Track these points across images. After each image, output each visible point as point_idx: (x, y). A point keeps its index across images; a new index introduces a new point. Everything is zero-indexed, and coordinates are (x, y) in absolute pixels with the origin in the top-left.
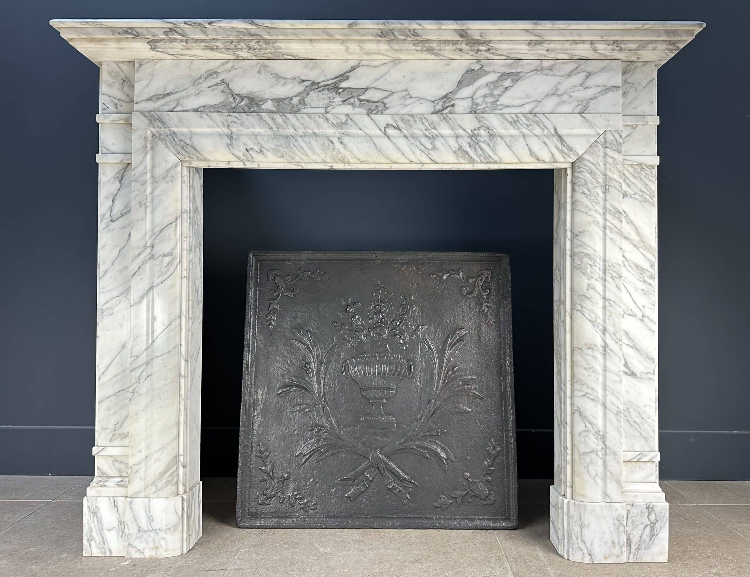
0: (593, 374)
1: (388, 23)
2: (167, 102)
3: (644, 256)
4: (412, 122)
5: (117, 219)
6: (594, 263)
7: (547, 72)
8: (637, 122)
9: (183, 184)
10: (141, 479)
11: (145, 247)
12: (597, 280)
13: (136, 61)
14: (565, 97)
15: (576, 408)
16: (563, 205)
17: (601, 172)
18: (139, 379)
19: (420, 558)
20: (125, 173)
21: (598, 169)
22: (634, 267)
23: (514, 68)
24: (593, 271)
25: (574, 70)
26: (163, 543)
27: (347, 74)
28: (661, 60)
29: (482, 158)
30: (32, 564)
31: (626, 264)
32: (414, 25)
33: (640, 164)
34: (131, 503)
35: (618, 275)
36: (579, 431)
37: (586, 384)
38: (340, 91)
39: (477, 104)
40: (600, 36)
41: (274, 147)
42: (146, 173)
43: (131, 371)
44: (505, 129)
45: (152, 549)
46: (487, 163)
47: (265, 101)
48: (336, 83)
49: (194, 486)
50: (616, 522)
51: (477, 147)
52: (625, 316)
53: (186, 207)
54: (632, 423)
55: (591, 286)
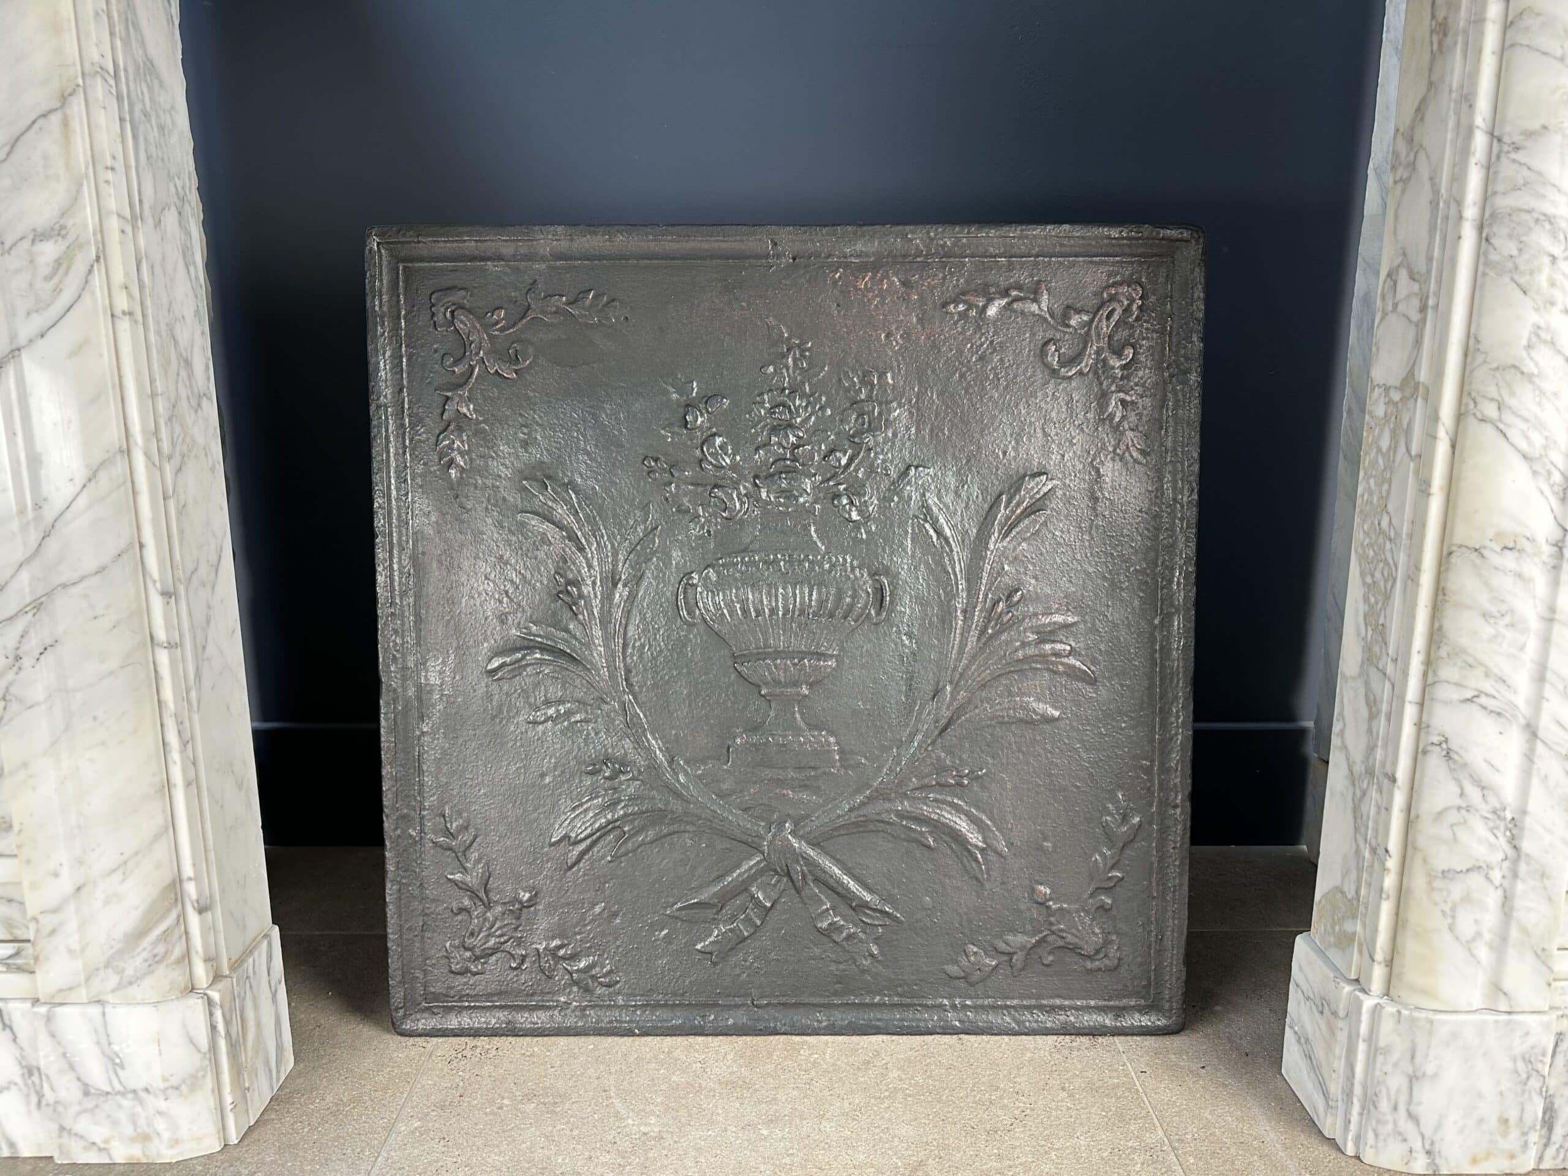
0: (1509, 634)
10: (70, 951)
15: (1436, 739)
26: (161, 1125)
34: (49, 1019)
36: (1439, 809)
37: (1481, 664)
45: (133, 1140)
50: (1521, 1065)
55: (1543, 335)
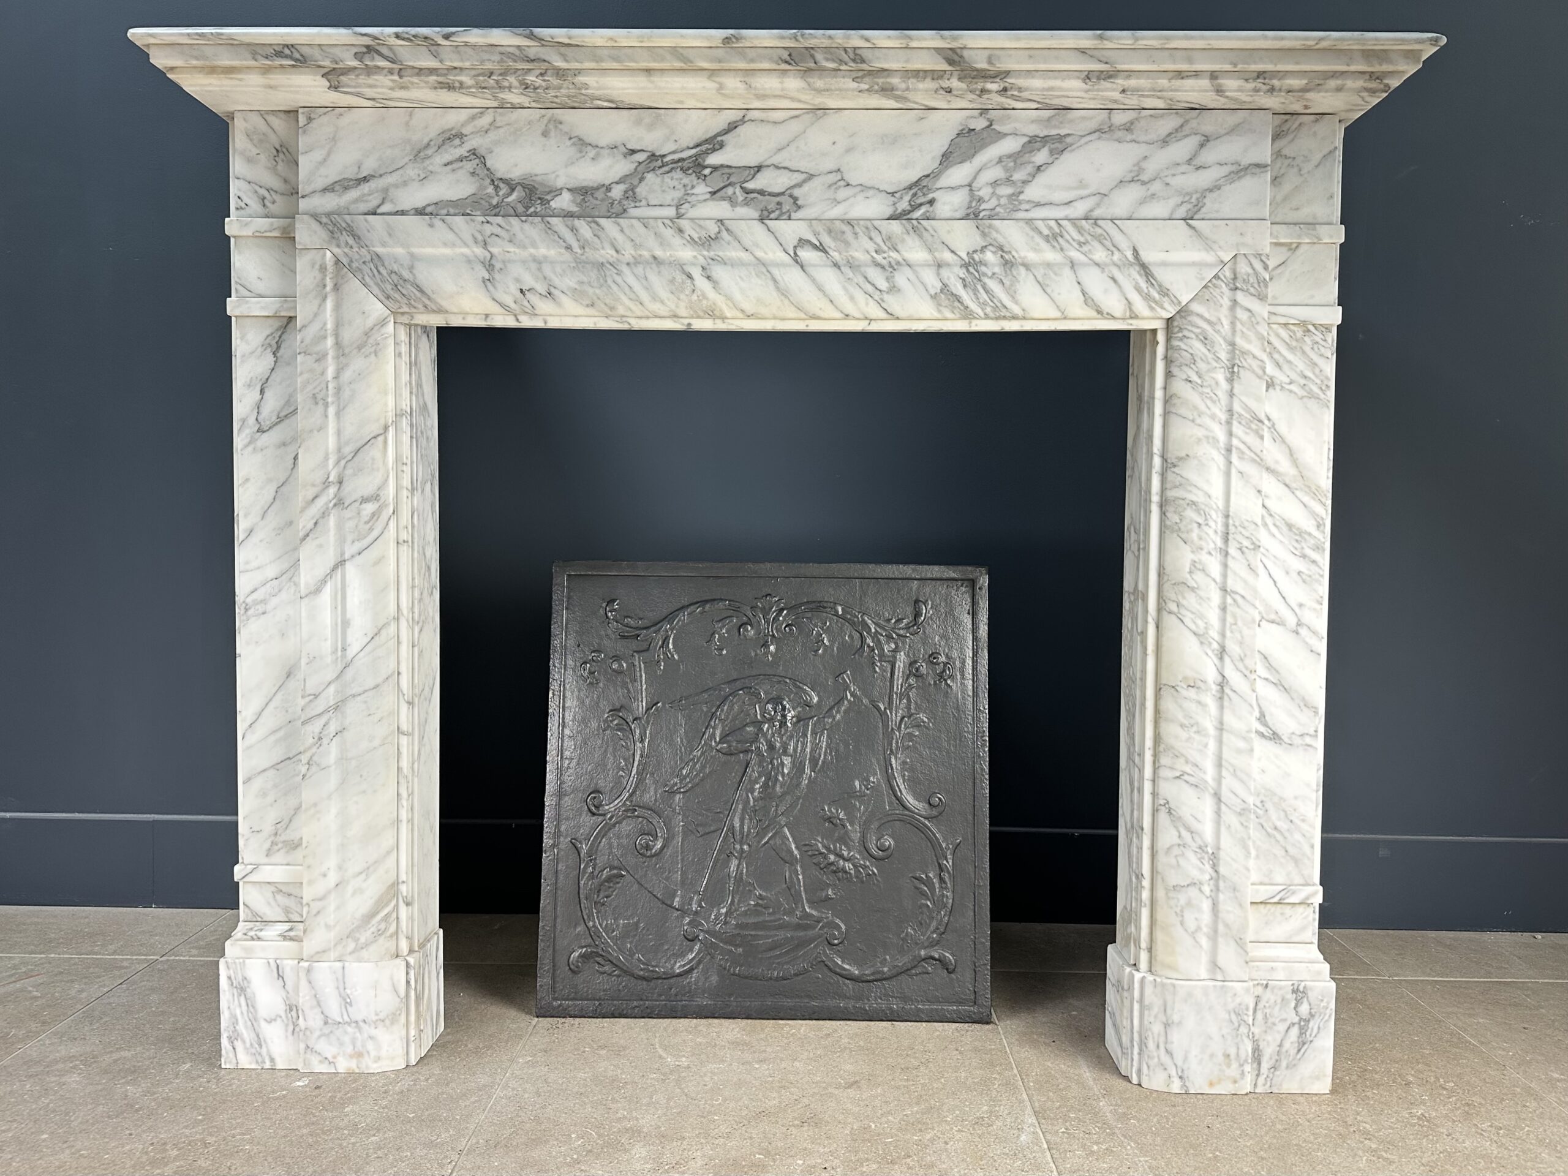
0: (1197, 737)
1: (802, 35)
2: (364, 195)
3: (1305, 505)
4: (849, 236)
5: (270, 428)
6: (1206, 520)
7: (1120, 134)
8: (1299, 237)
9: (397, 359)
11: (326, 484)
12: (1210, 553)
13: (300, 110)
14: (1156, 187)
15: (1162, 802)
16: (1148, 403)
17: (1224, 339)
18: (320, 739)
19: (857, 1078)
20: (283, 337)
21: (1218, 332)
22: (1285, 529)
23: (1055, 127)
24: (1204, 535)
25: (1177, 130)
26: (370, 1046)
27: (719, 138)
28: (1351, 110)
29: (988, 310)
30: (128, 1083)
31: (1269, 521)
32: (855, 38)
33: (1303, 324)
34: (309, 971)
35: (1253, 543)
36: (1168, 846)
37: (1182, 755)
38: (707, 171)
39: (980, 200)
40: (1231, 63)
41: (577, 286)
42: (325, 337)
43: (304, 723)
44: (1035, 250)
45: (351, 1056)
46: (997, 318)
47: (558, 192)
48: (696, 156)
49: (428, 940)
50: (1233, 1017)
51: (979, 287)
52: (1264, 623)
53: (405, 405)
54: (1269, 830)
55: (1198, 566)
